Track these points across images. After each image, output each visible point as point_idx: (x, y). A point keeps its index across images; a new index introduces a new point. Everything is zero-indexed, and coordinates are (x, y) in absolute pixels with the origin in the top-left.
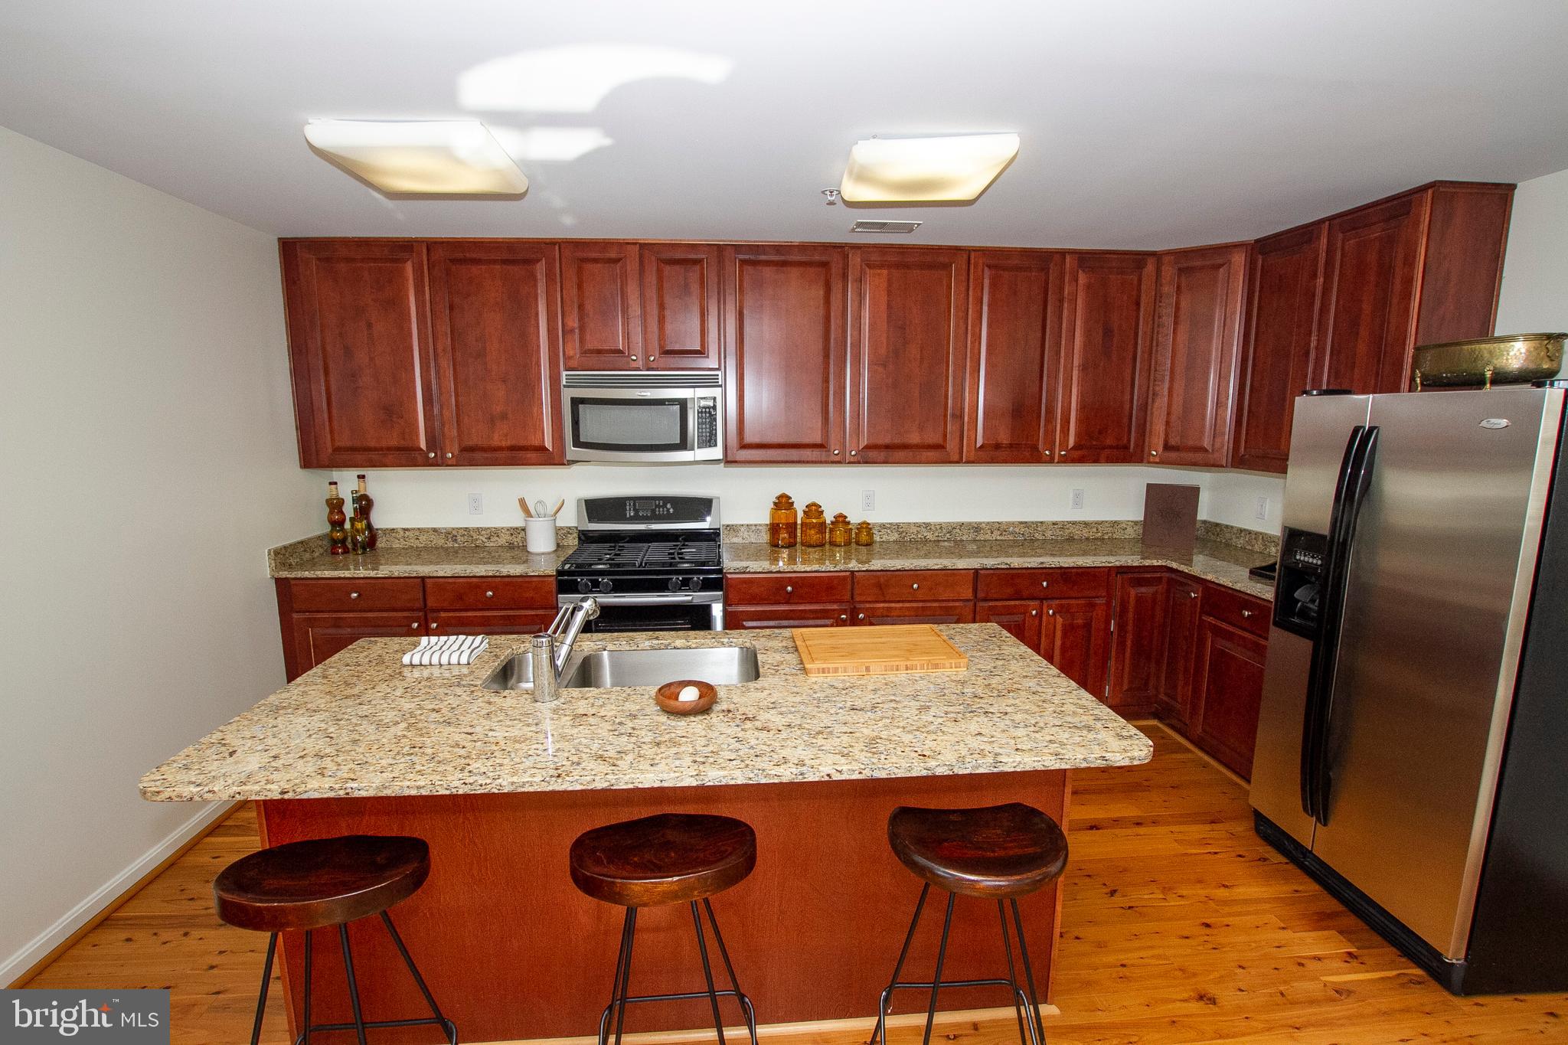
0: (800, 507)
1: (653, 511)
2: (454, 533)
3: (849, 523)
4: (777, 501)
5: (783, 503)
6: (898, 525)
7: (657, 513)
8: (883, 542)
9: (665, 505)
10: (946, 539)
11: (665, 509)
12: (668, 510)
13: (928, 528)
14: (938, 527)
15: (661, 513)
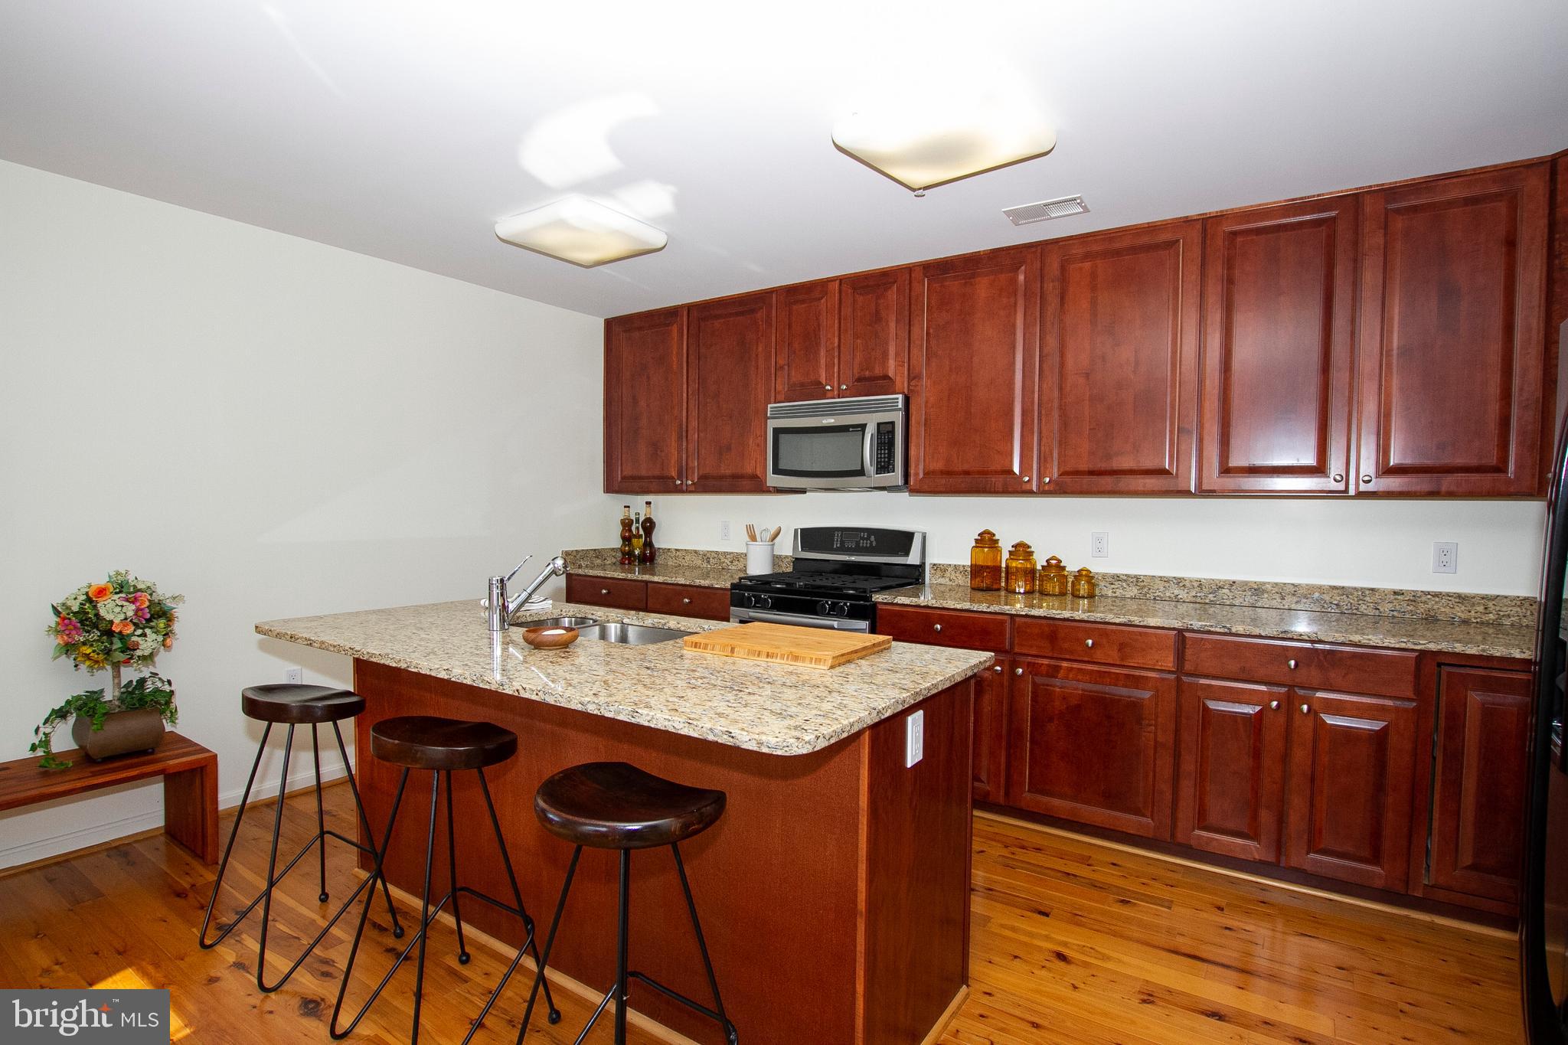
0: (1006, 546)
1: (858, 543)
2: (708, 555)
3: (1064, 568)
4: (979, 538)
5: (987, 540)
6: (1137, 577)
7: (861, 545)
8: (1116, 597)
9: (868, 538)
10: (1207, 601)
11: (869, 542)
12: (871, 542)
13: (1181, 584)
14: (1196, 584)
15: (865, 545)
